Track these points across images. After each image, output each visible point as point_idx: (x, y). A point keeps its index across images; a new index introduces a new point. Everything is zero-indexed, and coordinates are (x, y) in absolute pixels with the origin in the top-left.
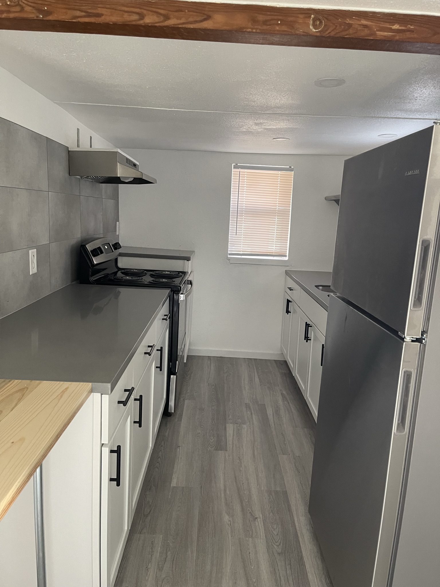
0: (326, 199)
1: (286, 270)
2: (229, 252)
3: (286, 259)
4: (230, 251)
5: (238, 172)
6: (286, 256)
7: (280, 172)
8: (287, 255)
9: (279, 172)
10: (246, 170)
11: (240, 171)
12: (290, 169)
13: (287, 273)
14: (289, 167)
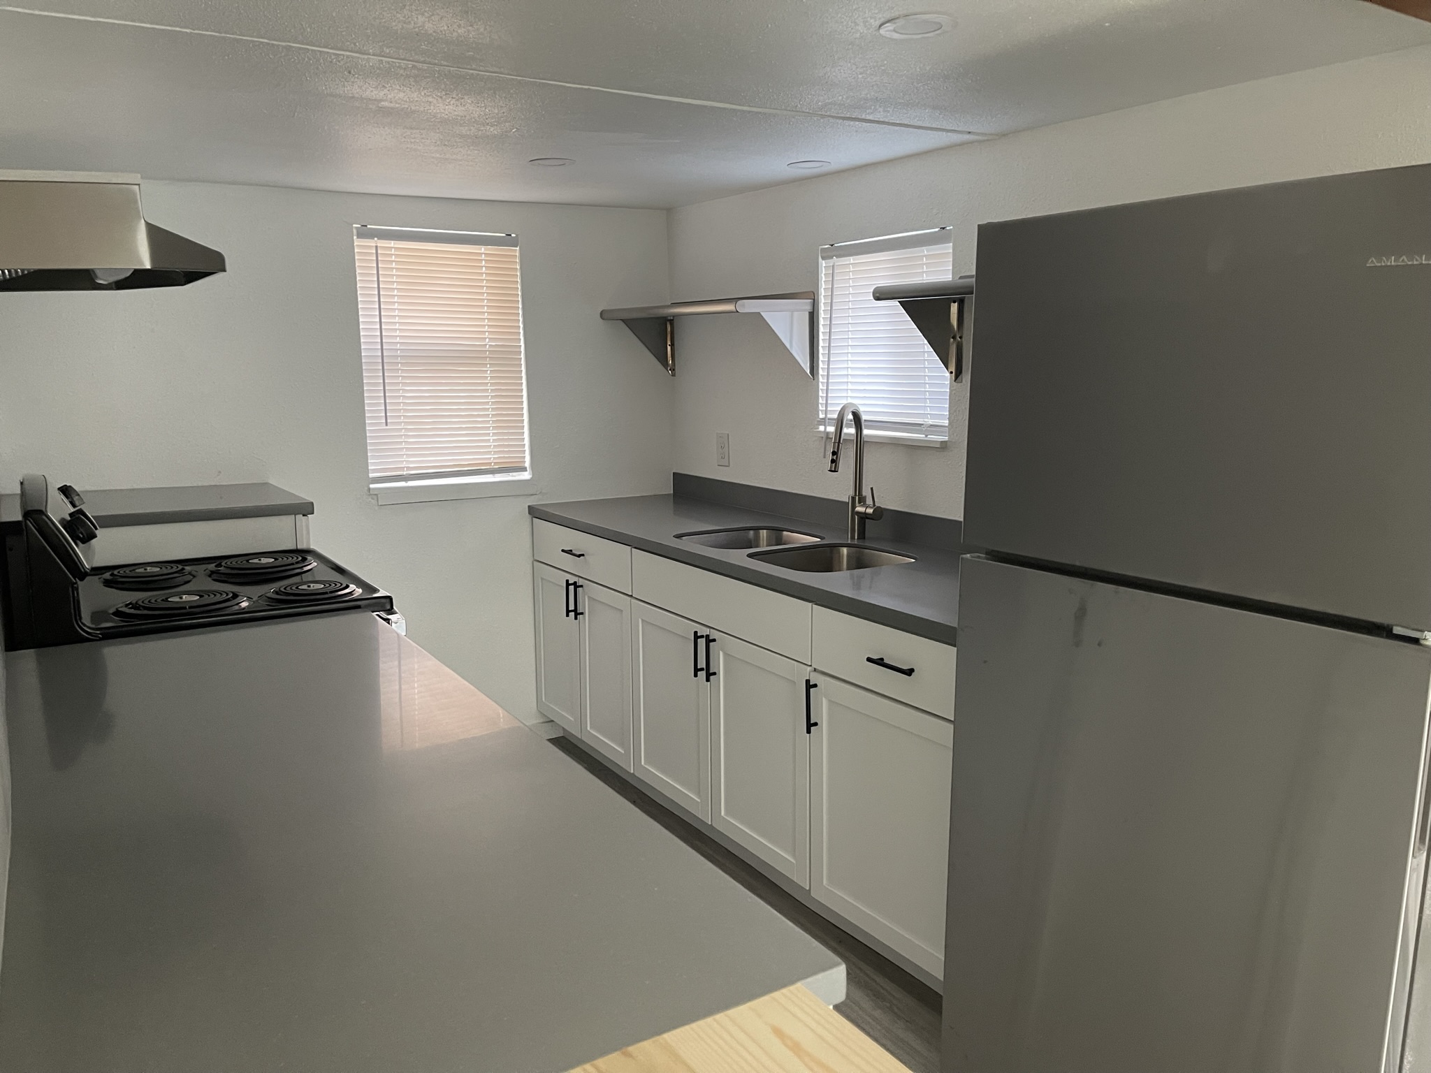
0: (603, 315)
1: (529, 506)
2: (371, 475)
3: (526, 476)
4: (375, 471)
5: (370, 247)
6: (524, 469)
7: (483, 249)
8: (527, 464)
9: (481, 249)
10: (393, 242)
11: (379, 245)
12: (508, 241)
13: (535, 512)
14: (504, 235)
